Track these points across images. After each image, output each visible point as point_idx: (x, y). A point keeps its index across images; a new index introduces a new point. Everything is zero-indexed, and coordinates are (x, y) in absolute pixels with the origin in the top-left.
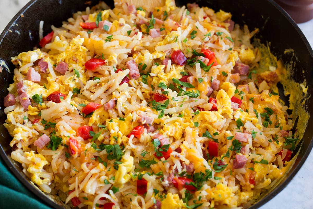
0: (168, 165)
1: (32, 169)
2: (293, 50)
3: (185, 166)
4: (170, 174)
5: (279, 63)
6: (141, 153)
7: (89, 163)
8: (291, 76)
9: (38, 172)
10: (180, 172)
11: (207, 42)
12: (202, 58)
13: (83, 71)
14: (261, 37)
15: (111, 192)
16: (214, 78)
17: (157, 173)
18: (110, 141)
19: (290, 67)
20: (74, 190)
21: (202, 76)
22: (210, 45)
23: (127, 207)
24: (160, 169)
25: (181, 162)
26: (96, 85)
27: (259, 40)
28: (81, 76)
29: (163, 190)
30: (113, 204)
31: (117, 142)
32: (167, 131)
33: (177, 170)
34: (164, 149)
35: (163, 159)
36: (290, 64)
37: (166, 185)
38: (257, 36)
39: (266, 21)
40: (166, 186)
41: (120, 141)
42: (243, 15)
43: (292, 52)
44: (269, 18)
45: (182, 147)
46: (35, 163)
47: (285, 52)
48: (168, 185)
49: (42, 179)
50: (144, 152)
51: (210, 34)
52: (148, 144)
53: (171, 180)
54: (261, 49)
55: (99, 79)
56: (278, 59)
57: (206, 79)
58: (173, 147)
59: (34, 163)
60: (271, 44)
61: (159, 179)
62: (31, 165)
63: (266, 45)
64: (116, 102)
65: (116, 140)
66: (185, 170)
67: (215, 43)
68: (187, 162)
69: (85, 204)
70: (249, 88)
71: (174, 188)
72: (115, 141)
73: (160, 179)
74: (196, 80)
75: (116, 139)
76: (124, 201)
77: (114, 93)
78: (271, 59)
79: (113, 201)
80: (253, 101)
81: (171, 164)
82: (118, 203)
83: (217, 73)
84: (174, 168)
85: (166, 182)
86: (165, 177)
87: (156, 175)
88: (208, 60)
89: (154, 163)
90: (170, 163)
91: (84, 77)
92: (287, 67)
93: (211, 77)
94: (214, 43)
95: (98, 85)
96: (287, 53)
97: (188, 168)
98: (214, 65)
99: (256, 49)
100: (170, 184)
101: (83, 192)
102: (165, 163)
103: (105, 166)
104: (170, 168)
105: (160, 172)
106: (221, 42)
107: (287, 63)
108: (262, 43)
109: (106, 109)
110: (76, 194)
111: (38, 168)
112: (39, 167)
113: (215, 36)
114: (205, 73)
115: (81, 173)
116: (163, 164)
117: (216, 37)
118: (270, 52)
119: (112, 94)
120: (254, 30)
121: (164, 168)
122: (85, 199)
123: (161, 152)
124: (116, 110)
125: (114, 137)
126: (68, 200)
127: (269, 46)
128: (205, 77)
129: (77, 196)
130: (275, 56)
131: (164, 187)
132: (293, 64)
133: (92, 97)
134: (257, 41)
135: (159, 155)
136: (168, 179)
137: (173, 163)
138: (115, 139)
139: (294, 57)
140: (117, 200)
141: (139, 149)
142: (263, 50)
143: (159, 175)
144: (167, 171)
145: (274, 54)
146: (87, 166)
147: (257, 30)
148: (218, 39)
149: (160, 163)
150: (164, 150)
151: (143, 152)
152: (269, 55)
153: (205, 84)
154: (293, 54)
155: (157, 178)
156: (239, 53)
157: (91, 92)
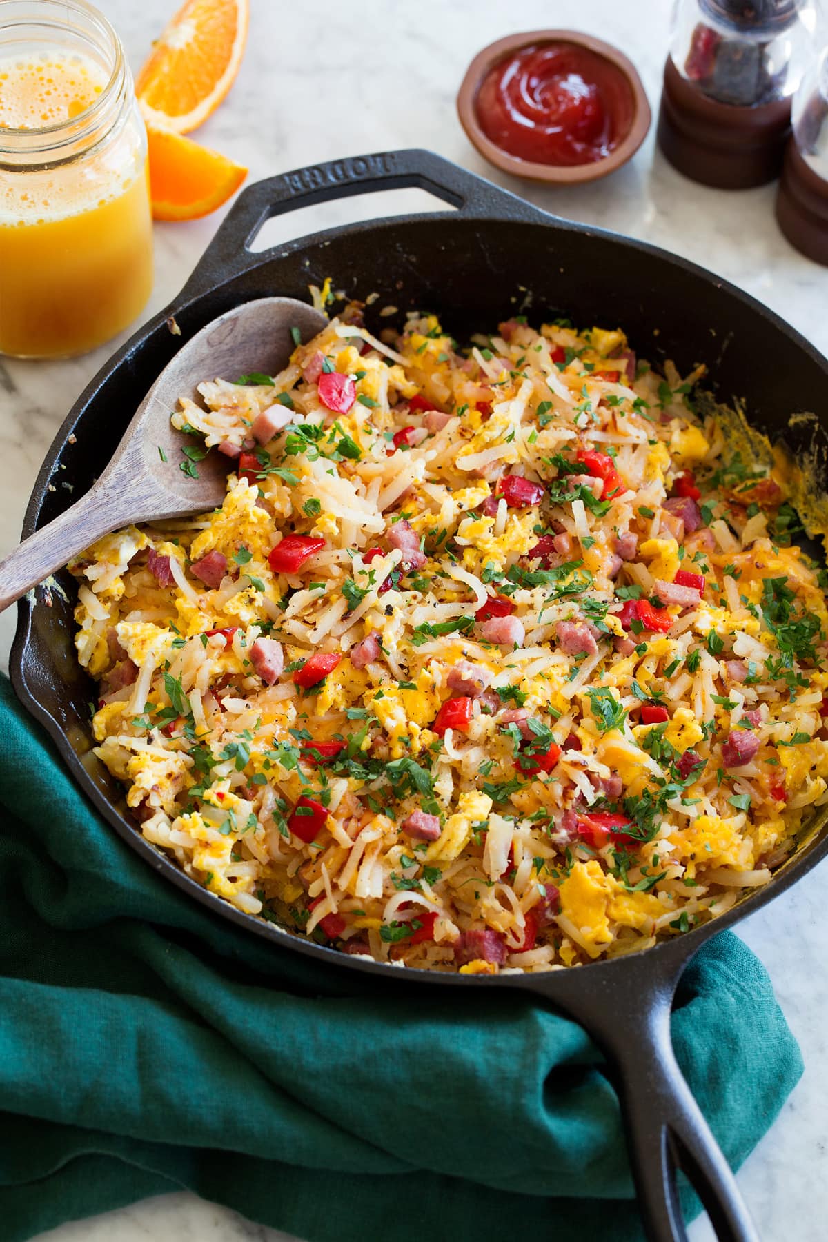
0: (558, 790)
1: (203, 860)
2: (813, 417)
3: (601, 784)
4: (566, 811)
5: (777, 453)
6: (479, 768)
7: (349, 819)
8: (818, 484)
9: (222, 866)
10: (591, 801)
11: (585, 430)
12: (585, 479)
13: (270, 574)
14: (716, 385)
15: (423, 883)
16: (623, 529)
17: (534, 814)
18: (391, 749)
19: (811, 462)
20: (323, 895)
21: (592, 530)
22: (594, 435)
23: (469, 915)
24: (540, 803)
25: (589, 774)
26: (314, 604)
27: (710, 394)
28: (268, 588)
29: (554, 854)
30: (435, 915)
31: (410, 750)
32: (533, 697)
33: (582, 799)
34: (539, 748)
35: (542, 775)
36: (811, 454)
37: (563, 838)
38: (704, 384)
39: (725, 344)
40: (564, 842)
41: (417, 745)
42: (656, 332)
43: (811, 422)
44: (731, 334)
45: (580, 733)
46: (209, 842)
47: (792, 421)
48: (569, 839)
49: (233, 880)
50: (486, 765)
51: (590, 406)
52: (493, 740)
53: (574, 826)
54: (719, 418)
55: (323, 587)
56: (773, 442)
57: (602, 536)
58: (559, 737)
59: (206, 845)
60: (747, 403)
61: (541, 830)
62: (199, 849)
63: (732, 406)
64: (379, 641)
65: (407, 745)
66: (601, 794)
67: (608, 428)
68: (603, 772)
69: (356, 928)
70: (713, 538)
71: (583, 844)
72: (403, 748)
73: (544, 829)
74: (574, 540)
75: (407, 743)
76: (459, 900)
77: (369, 619)
79: (432, 909)
80: (735, 574)
81: (566, 785)
82: (444, 908)
83: (628, 514)
84: (576, 793)
85: (562, 835)
86: (557, 819)
87: (532, 819)
88: (599, 482)
89: (518, 786)
90: (561, 783)
91: (275, 589)
92: (802, 461)
93: (615, 528)
94: (604, 428)
95: (320, 602)
96: (796, 424)
97: (609, 786)
98: (619, 493)
99: (708, 422)
100: (571, 836)
101: (348, 897)
102: (550, 785)
103: (390, 817)
104: (566, 795)
105: (540, 812)
106: (622, 422)
108: (719, 401)
109: (358, 664)
110: (331, 905)
111: (220, 856)
112: (222, 852)
113: (603, 409)
114: (597, 521)
115: (332, 850)
116: (547, 788)
117: (606, 414)
119: (362, 620)
120: (693, 369)
121: (551, 798)
122: (357, 914)
123: (532, 756)
124: (384, 663)
125: (401, 739)
126: (311, 926)
127: (742, 408)
128: (599, 529)
129: (335, 911)
130: (763, 433)
131: (554, 846)
132: (820, 452)
133: (314, 637)
134: (706, 399)
135: (528, 765)
136: (566, 825)
137: (571, 781)
138: (404, 745)
140: (440, 902)
141: (473, 757)
142: (726, 421)
143: (539, 817)
144: (561, 805)
145: (759, 429)
146: (346, 829)
147: (701, 369)
148: (613, 416)
149: (536, 786)
150: (537, 751)
151: (482, 765)
153: (601, 548)
154: (816, 426)
155: (533, 828)
156: (668, 444)
157: (305, 622)
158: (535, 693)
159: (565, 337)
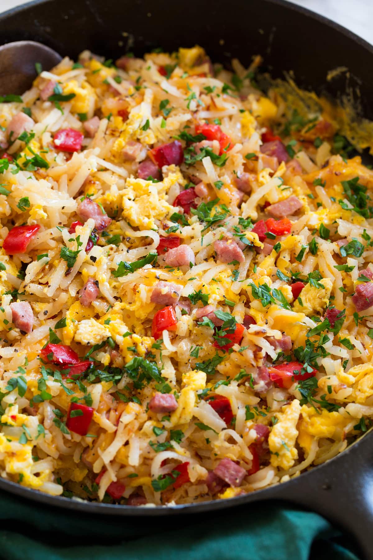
0: (250, 354)
1: (13, 466)
2: (344, 69)
3: (277, 344)
4: (259, 368)
5: (323, 102)
6: (190, 354)
7: (109, 411)
8: (358, 114)
9: (27, 467)
10: (274, 356)
11: (196, 112)
12: (205, 143)
13: (7, 258)
14: (270, 68)
15: (173, 443)
16: (240, 172)
17: (238, 375)
18: (124, 358)
19: (349, 101)
20: (104, 469)
21: (219, 177)
22: (203, 114)
23: (209, 458)
24: (239, 367)
25: (267, 338)
26: (43, 270)
27: (267, 75)
28: (8, 267)
29: (258, 400)
30: (187, 464)
31: (138, 355)
32: (214, 296)
33: (268, 357)
34: (228, 329)
35: (236, 347)
36: (348, 95)
37: (262, 387)
38: (262, 69)
39: (271, 37)
40: (263, 389)
41: (142, 349)
42: (222, 42)
43: (344, 73)
44: (274, 29)
45: (252, 312)
46: (14, 452)
47: (329, 77)
48: (266, 387)
49: (37, 475)
50: (194, 350)
51: (195, 95)
52: (195, 332)
53: (267, 377)
54: (277, 90)
55: (47, 256)
56: (319, 95)
57: (227, 179)
58: (239, 319)
59: (12, 455)
60: (295, 74)
61: (244, 385)
62: (8, 459)
63: (284, 79)
64: (96, 283)
66: (279, 350)
67: (211, 108)
68: (277, 334)
69: (133, 487)
70: (300, 166)
72: (132, 355)
73: (247, 384)
74: (209, 186)
75: (134, 351)
76: (200, 449)
77: (85, 271)
78: (302, 100)
79: (184, 460)
80: (323, 185)
81: (254, 349)
82: (192, 457)
83: (240, 160)
84: (263, 354)
85: (261, 385)
86: (254, 375)
87: (237, 379)
88: (216, 143)
89: (220, 360)
90: (251, 349)
91: (13, 267)
92: (342, 102)
93: (234, 171)
94: (208, 109)
95: (47, 267)
96: (333, 78)
97: (283, 344)
98: (230, 147)
99: (271, 93)
100: (268, 384)
101: (123, 466)
102: (243, 353)
103: (137, 403)
104: (256, 357)
105: (241, 373)
106: (219, 102)
107: (341, 95)
108: (274, 77)
109: (86, 303)
110: (112, 476)
111: (24, 460)
112: (25, 457)
113: (203, 96)
114: (221, 170)
115: (102, 436)
116: (242, 355)
117: (207, 99)
118: (296, 88)
119: (79, 273)
120: (252, 61)
121: (247, 361)
122: (132, 476)
123: (225, 336)
124: (103, 298)
125: (129, 349)
126: (101, 494)
127: (291, 78)
128: (223, 175)
129: (115, 479)
130: (310, 91)
131: (257, 394)
132: (354, 93)
133: (49, 292)
134: (265, 79)
135: (224, 343)
136: (263, 378)
137: (256, 346)
138: (132, 352)
139: (351, 79)
140: (188, 454)
141: (185, 346)
142: (282, 90)
143: (242, 377)
144: (254, 364)
145: (306, 89)
146: (108, 418)
147: (257, 60)
148: (212, 99)
149: (233, 355)
150: (227, 331)
151: (192, 350)
152: (298, 95)
153: (228, 187)
154: (348, 75)
155: (239, 385)
156: (251, 112)
157: (40, 284)
158: (214, 293)
159: (163, 59)
